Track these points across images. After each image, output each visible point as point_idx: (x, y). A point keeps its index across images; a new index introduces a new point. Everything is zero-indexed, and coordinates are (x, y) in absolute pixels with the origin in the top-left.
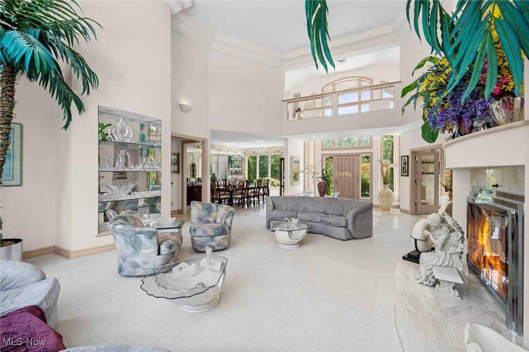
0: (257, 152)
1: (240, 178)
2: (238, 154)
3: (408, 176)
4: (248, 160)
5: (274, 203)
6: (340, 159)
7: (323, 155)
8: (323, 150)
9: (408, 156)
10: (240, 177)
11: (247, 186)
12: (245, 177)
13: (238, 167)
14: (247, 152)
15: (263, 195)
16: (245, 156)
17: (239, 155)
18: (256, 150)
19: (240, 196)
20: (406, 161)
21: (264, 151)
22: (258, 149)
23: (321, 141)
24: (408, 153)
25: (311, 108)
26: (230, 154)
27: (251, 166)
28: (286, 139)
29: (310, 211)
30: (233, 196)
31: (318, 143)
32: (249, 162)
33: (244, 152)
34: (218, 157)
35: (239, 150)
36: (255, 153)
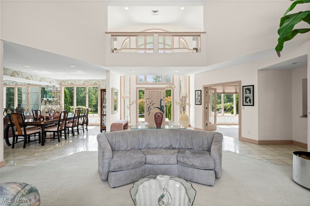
0: (74, 83)
1: (55, 109)
2: (53, 84)
3: (201, 104)
4: (65, 91)
5: (111, 142)
6: (151, 92)
7: (137, 88)
8: (137, 84)
9: (201, 91)
10: (55, 107)
11: (64, 116)
12: (61, 107)
13: (53, 98)
14: (63, 83)
15: (82, 125)
16: (61, 87)
17: (54, 86)
18: (73, 82)
19: (55, 129)
20: (200, 94)
21: (82, 83)
22: (75, 81)
23: (135, 76)
24: (201, 88)
25: (127, 47)
26: (44, 84)
27: (68, 96)
28: (108, 71)
29: (154, 147)
30: (46, 130)
31: (133, 78)
32: (65, 93)
33: (60, 82)
34: (28, 87)
35: (54, 80)
36: (72, 85)
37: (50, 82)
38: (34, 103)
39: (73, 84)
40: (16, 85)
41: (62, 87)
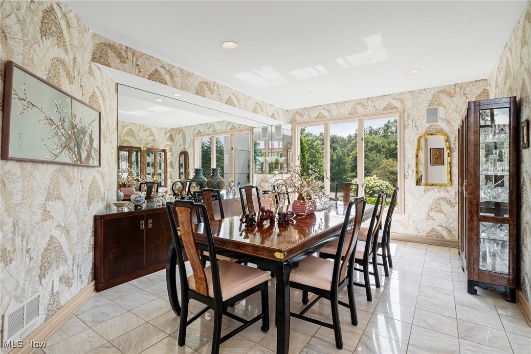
14: (298, 118)
16: (293, 129)
18: (324, 112)
21: (346, 110)
22: (327, 108)
33: (290, 117)
34: (232, 135)
35: (280, 112)
36: (320, 119)
37: (273, 117)
38: (240, 171)
39: (322, 117)
40: (214, 133)
41: (296, 126)
